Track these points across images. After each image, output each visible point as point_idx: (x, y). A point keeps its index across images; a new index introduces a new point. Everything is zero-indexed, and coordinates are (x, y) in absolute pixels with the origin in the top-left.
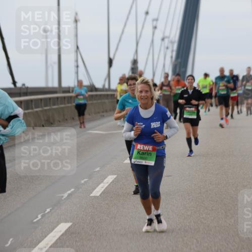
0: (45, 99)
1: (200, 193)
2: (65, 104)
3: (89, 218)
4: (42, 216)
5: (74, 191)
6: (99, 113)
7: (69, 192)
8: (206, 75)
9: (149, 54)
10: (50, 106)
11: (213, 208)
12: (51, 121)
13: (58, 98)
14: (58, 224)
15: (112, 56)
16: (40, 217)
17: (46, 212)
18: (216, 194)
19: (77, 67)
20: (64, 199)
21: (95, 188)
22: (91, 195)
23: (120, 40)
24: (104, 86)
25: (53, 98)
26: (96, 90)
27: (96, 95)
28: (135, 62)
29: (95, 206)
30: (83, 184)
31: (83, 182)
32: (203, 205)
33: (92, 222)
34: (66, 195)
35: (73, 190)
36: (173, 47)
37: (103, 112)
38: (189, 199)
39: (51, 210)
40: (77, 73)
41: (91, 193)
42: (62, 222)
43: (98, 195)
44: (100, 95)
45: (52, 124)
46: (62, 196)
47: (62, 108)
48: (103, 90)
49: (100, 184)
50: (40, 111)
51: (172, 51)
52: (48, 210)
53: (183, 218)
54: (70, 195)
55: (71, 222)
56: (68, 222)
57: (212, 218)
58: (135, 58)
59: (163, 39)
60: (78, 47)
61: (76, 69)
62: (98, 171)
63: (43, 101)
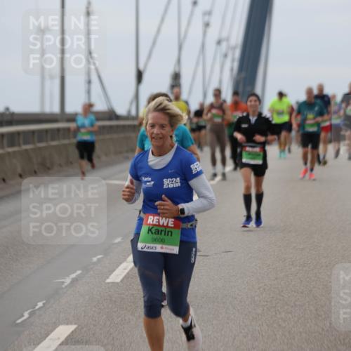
0: (40, 131)
1: (276, 279)
2: (69, 138)
3: (105, 316)
4: (31, 315)
5: (81, 274)
6: (121, 153)
7: (73, 276)
8: (281, 95)
9: (197, 63)
10: (47, 141)
11: (296, 303)
12: (48, 165)
13: (58, 130)
14: (55, 326)
15: (141, 67)
16: (26, 315)
17: (37, 307)
18: (301, 281)
19: (89, 82)
20: (66, 287)
21: (114, 270)
22: (108, 281)
23: (154, 43)
24: (129, 112)
25: (52, 130)
26: (118, 117)
27: (118, 127)
28: (176, 77)
29: (114, 299)
30: (95, 263)
31: (95, 259)
32: (281, 298)
33: (108, 323)
34: (68, 281)
35: (79, 272)
36: (233, 54)
37: (127, 152)
38: (259, 288)
39: (44, 304)
40: (89, 92)
41: (108, 278)
42: (62, 324)
43: (118, 280)
44: (124, 127)
45: (49, 169)
46: (63, 283)
47: (65, 146)
48: (128, 117)
49: (121, 263)
50: (32, 149)
51: (233, 60)
52: (40, 304)
53: (251, 318)
54: (74, 281)
55: (75, 324)
56: (71, 324)
57: (296, 319)
58: (177, 70)
59: (219, 42)
60: (90, 53)
61: (87, 85)
62: (119, 243)
63: (36, 134)
